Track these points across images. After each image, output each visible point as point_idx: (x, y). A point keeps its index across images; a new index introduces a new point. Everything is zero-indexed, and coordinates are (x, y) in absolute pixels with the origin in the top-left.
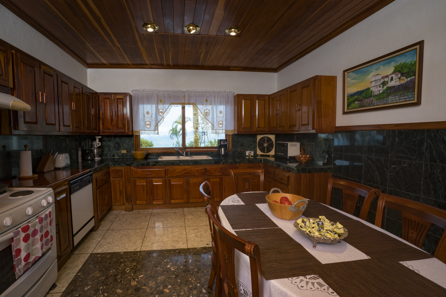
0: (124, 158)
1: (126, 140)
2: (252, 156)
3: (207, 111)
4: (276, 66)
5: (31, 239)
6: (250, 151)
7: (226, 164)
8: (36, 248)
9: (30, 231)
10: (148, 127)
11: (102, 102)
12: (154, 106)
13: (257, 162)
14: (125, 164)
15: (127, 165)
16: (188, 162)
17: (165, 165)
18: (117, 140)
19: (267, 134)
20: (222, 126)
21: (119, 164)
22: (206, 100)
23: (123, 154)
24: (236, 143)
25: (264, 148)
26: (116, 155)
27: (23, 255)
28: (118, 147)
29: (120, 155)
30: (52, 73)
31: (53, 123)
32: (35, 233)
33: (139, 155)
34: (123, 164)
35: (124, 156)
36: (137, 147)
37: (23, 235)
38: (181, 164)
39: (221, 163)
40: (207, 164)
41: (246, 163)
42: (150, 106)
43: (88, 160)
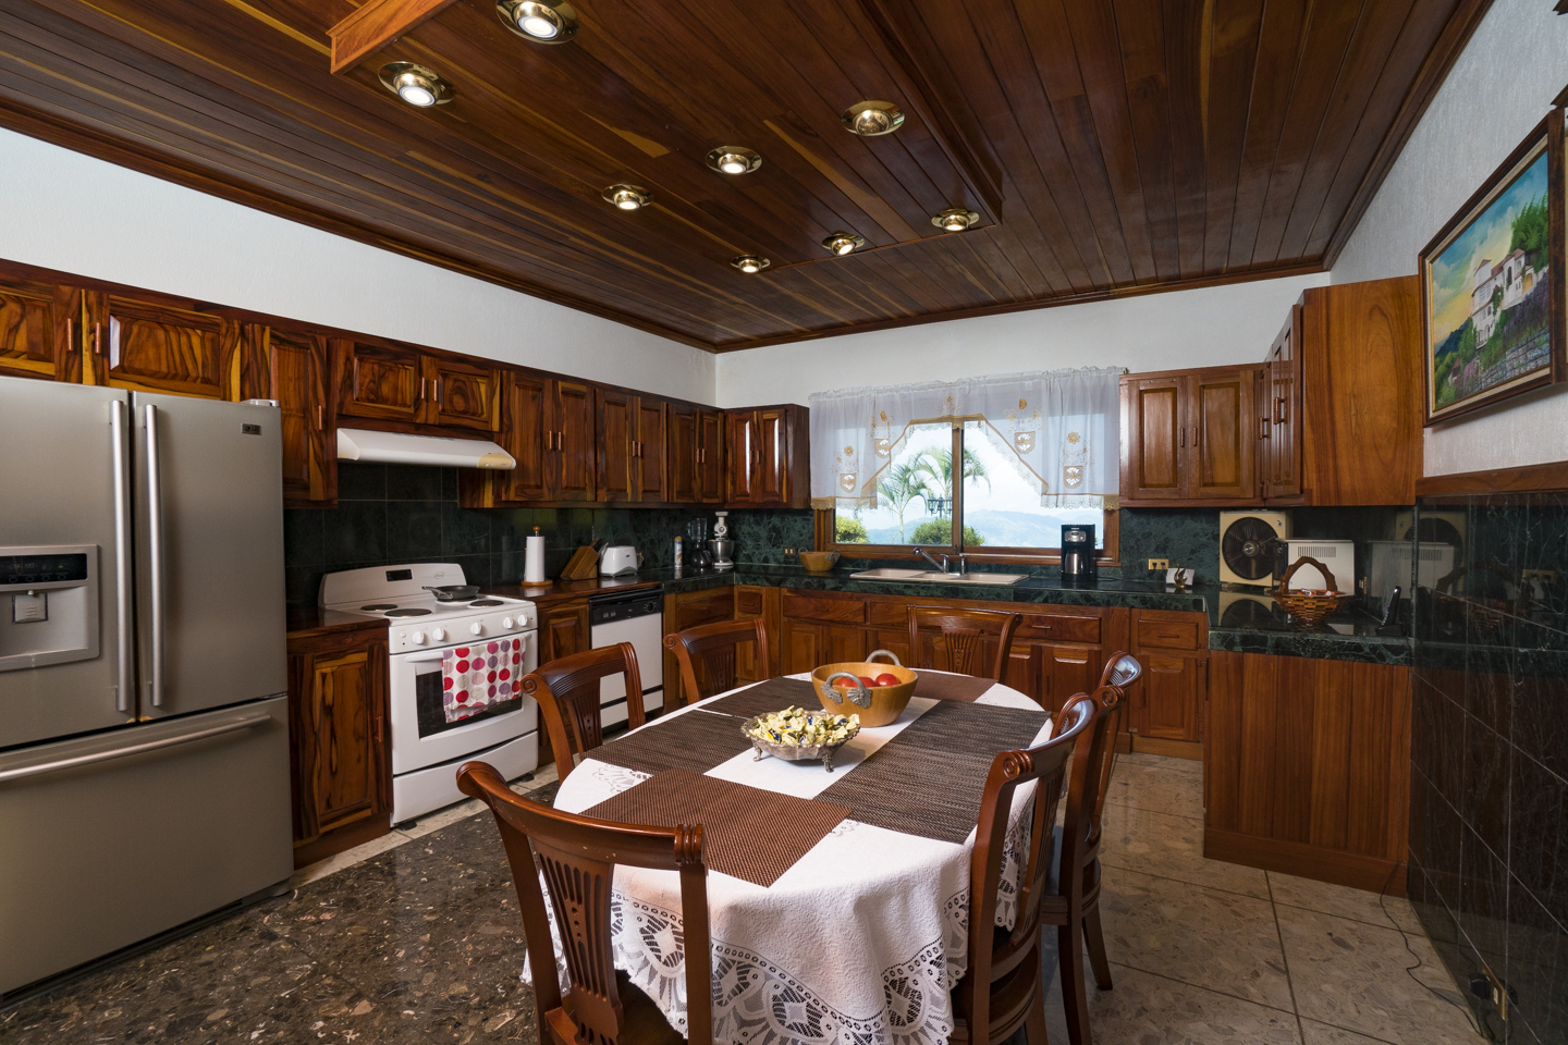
0: (791, 568)
1: (796, 521)
2: (1188, 587)
3: (1024, 436)
4: (1315, 248)
5: (471, 671)
6: (1181, 570)
7: (1054, 603)
8: (479, 689)
9: (471, 658)
10: (850, 487)
11: (732, 430)
12: (863, 432)
13: (1180, 606)
14: (767, 580)
15: (773, 584)
16: (929, 588)
17: (865, 592)
18: (775, 520)
19: (1260, 509)
20: (1078, 483)
21: (755, 580)
22: (1021, 402)
23: (787, 557)
24: (1138, 540)
25: (1247, 560)
26: (771, 557)
27: (456, 690)
28: (776, 538)
29: (781, 558)
30: (583, 388)
31: (582, 485)
32: (478, 664)
33: (816, 560)
34: (764, 581)
35: (791, 563)
36: (822, 541)
37: (456, 660)
38: (909, 592)
39: (1036, 601)
40: (989, 599)
41: (1133, 607)
42: (852, 432)
43: (698, 566)
